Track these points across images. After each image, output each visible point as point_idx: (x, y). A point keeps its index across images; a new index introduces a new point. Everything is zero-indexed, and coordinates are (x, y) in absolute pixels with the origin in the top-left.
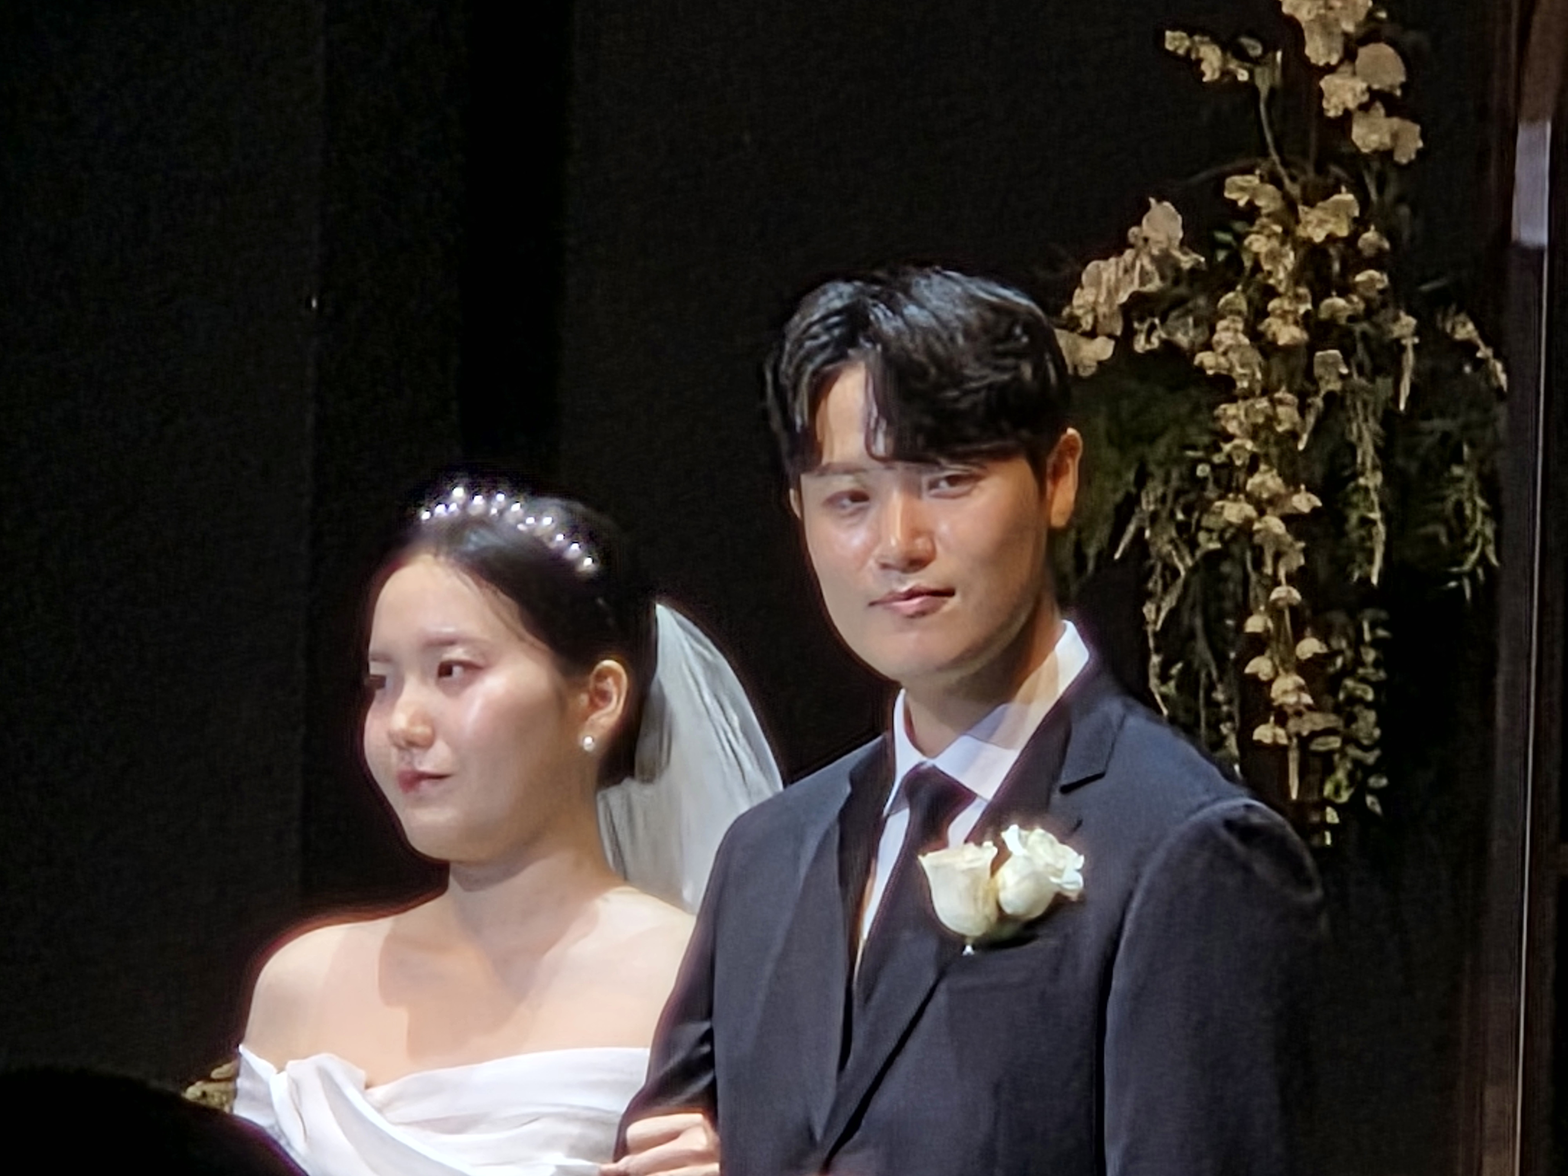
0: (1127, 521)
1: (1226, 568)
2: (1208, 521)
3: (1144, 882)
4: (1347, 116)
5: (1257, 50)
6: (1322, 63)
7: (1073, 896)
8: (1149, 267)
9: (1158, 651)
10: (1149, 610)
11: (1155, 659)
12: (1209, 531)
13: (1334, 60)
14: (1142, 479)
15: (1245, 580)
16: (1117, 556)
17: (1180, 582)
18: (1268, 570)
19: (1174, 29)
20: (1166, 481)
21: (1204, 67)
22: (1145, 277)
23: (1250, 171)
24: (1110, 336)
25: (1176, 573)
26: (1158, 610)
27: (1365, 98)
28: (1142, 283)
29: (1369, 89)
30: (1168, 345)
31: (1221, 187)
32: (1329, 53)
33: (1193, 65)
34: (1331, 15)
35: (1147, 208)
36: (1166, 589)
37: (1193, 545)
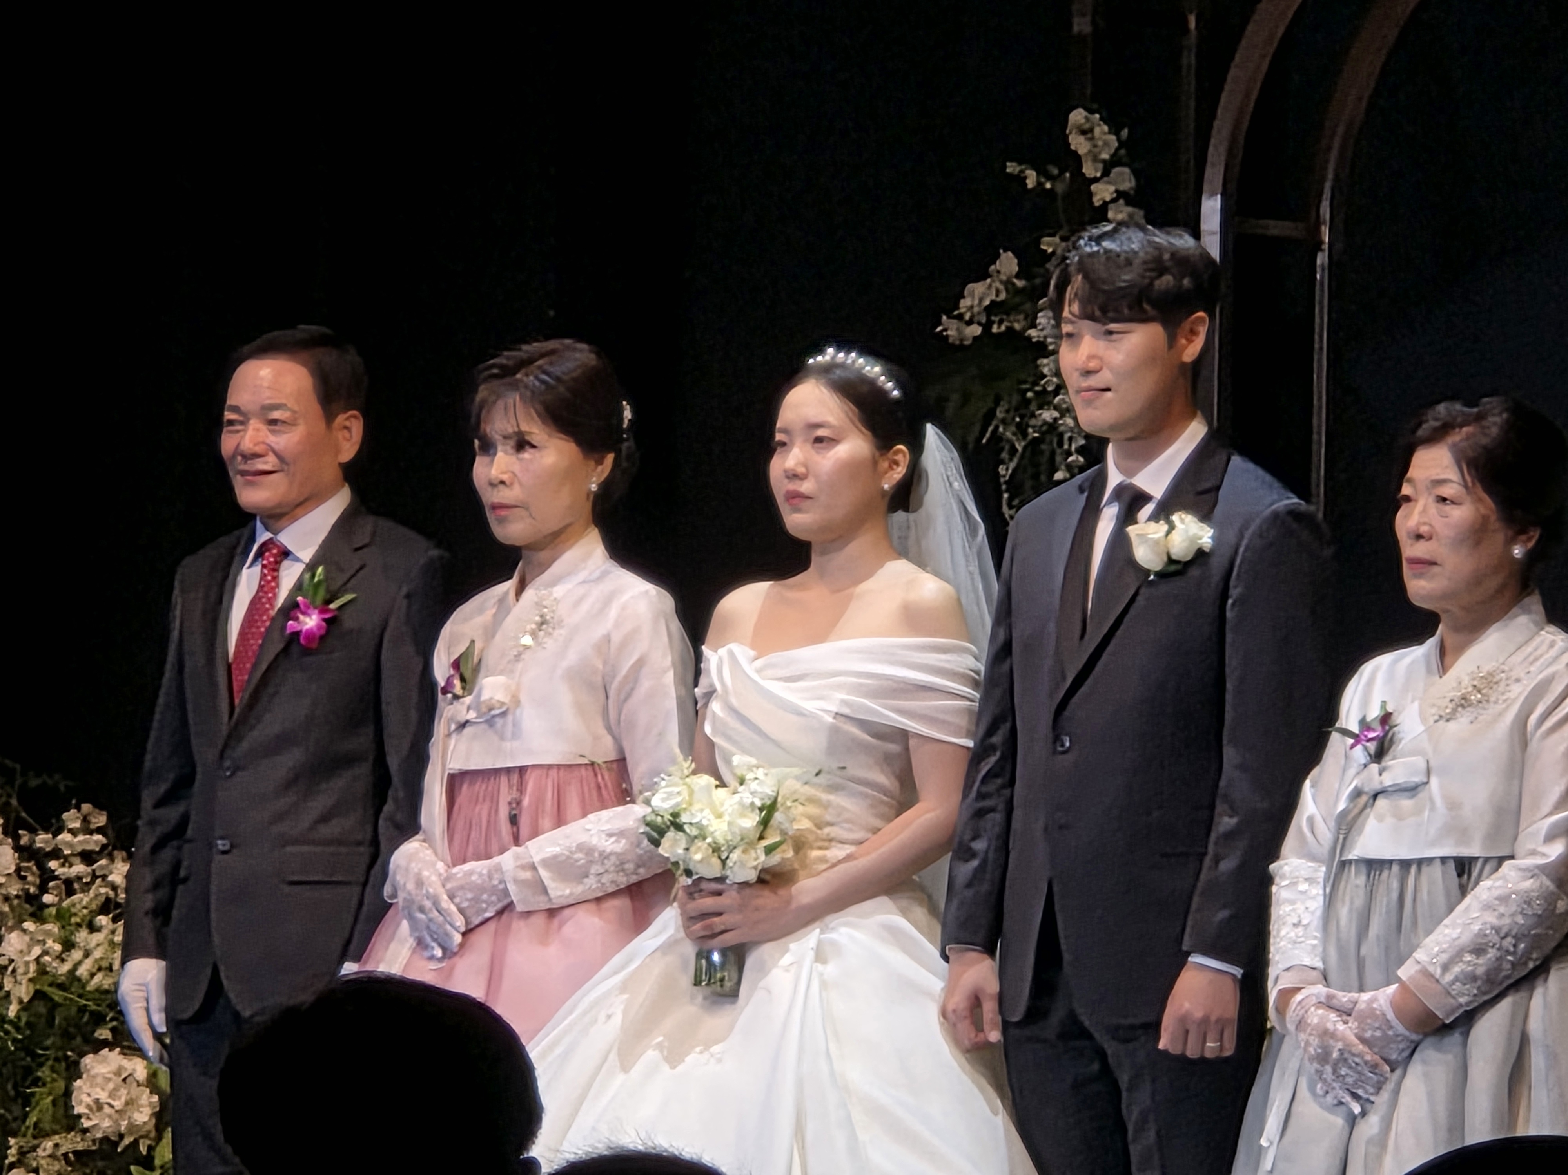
0: (990, 425)
1: (1044, 447)
2: (1033, 422)
3: (1245, 542)
4: (1105, 204)
5: (1055, 171)
6: (1092, 176)
7: (1207, 550)
8: (1001, 287)
9: (1007, 491)
10: (1002, 470)
11: (1006, 496)
12: (1033, 427)
13: (1098, 175)
14: (997, 402)
15: (1053, 454)
16: (984, 441)
17: (1018, 455)
18: (1066, 447)
19: (1011, 161)
20: (1010, 402)
21: (1028, 181)
22: (998, 292)
23: (1053, 235)
24: (979, 324)
25: (1017, 450)
26: (1007, 469)
27: (1115, 195)
28: (997, 296)
29: (1117, 191)
30: (1010, 329)
31: (1039, 243)
32: (1096, 171)
33: (1021, 179)
34: (1096, 150)
35: (998, 256)
36: (1011, 460)
37: (1025, 435)
